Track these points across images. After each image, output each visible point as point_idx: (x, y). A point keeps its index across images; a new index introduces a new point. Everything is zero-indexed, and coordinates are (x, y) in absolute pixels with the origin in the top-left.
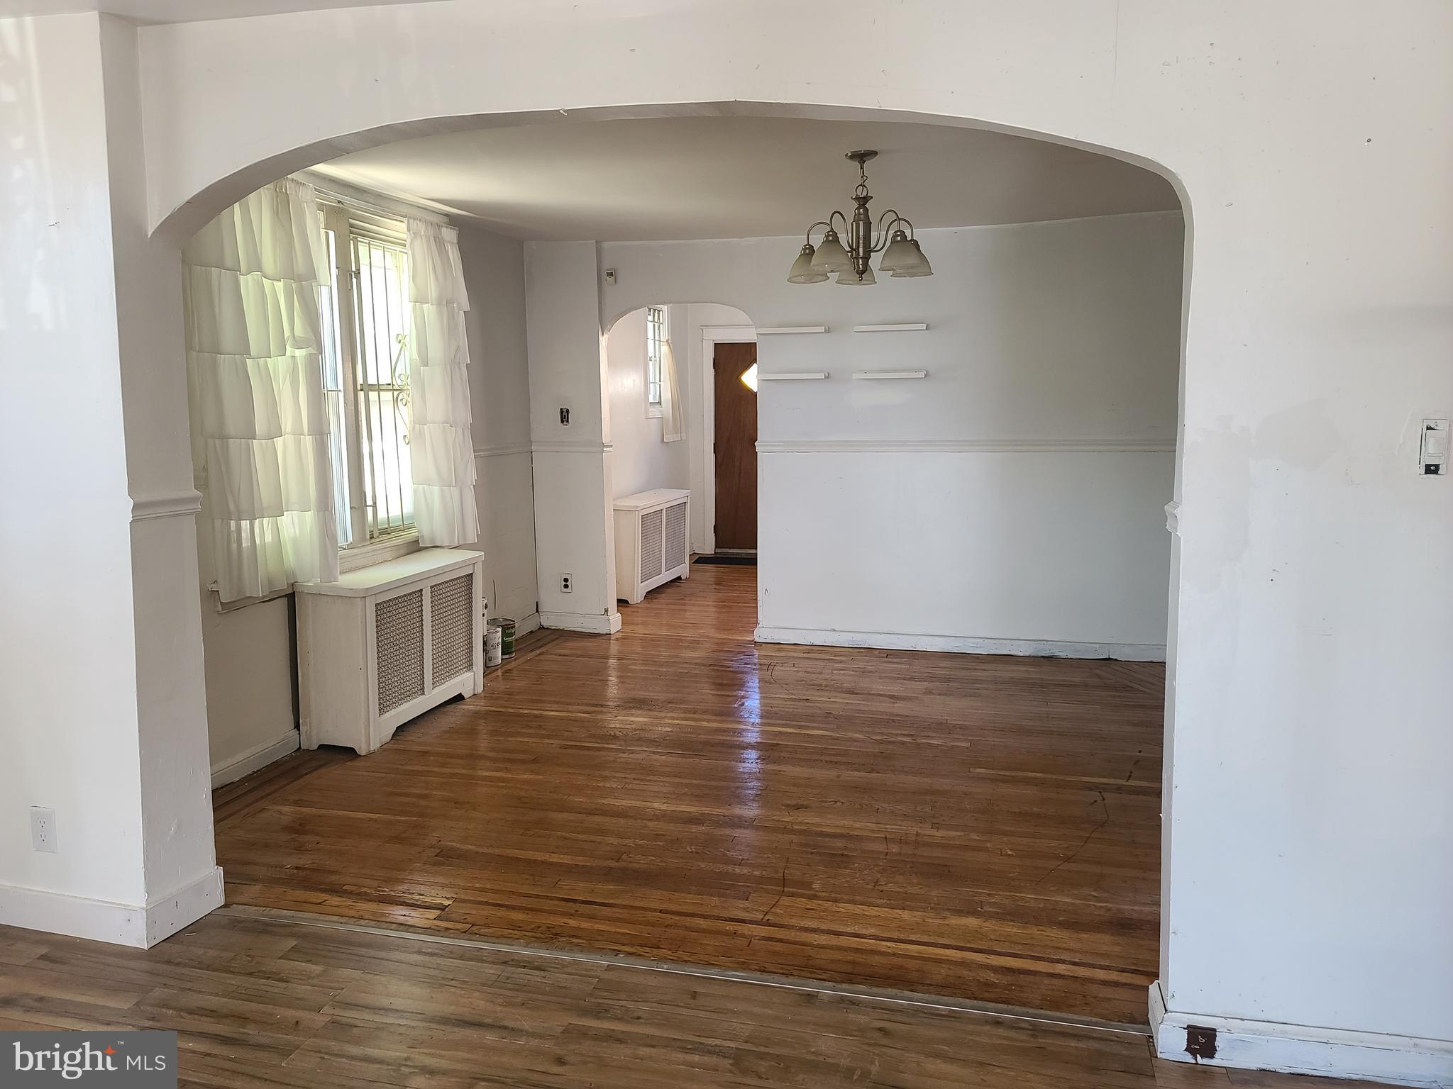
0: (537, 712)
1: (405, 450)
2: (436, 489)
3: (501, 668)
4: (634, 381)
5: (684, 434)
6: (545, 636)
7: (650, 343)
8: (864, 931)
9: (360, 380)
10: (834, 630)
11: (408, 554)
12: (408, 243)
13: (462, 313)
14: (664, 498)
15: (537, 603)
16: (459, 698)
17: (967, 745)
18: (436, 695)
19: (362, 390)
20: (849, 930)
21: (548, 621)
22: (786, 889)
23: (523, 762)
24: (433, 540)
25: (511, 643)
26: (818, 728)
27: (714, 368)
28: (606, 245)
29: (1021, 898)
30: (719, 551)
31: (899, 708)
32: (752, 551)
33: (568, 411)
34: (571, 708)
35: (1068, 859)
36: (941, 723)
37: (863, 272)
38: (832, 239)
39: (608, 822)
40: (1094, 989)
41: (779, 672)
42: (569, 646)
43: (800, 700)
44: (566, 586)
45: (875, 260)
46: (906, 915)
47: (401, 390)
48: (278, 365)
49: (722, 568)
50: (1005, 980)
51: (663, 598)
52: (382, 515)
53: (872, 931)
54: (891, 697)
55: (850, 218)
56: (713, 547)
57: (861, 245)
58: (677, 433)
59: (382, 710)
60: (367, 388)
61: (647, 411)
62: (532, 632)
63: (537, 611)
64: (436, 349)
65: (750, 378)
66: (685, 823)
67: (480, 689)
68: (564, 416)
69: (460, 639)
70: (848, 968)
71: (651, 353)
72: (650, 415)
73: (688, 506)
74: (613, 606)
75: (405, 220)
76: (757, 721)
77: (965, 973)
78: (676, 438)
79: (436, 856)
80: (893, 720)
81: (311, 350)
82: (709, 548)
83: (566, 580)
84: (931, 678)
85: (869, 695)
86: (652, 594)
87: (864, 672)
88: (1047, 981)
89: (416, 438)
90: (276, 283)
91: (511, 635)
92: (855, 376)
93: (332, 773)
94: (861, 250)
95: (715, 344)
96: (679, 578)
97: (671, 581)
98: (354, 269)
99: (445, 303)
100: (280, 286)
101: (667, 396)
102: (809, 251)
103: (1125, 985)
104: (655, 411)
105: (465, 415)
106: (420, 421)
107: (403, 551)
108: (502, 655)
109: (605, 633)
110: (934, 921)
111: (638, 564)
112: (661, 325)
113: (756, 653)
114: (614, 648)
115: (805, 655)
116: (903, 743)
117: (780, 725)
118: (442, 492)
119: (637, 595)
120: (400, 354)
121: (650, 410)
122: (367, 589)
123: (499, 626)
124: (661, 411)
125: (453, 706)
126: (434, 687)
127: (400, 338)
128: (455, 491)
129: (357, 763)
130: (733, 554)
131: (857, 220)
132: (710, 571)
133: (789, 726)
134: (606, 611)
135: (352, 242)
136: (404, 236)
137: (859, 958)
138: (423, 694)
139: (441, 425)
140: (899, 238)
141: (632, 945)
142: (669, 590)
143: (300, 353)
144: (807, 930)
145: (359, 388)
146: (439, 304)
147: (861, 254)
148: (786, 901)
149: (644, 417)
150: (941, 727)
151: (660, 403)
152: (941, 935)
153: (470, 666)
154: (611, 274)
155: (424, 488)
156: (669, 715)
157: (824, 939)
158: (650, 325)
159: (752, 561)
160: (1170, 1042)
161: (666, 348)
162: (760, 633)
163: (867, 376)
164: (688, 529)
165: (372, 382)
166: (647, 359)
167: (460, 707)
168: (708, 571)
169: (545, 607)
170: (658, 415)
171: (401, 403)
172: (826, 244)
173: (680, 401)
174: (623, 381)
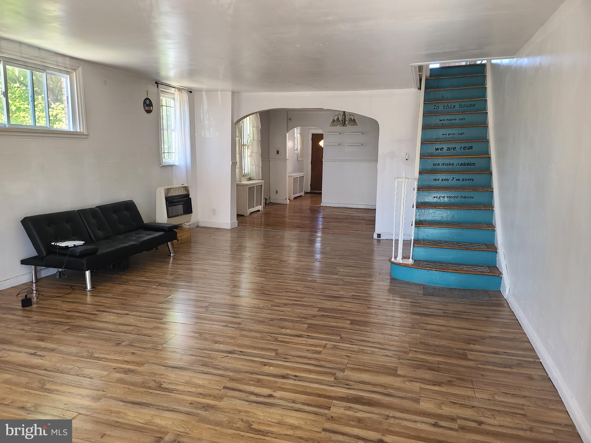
1: (249, 158)
3: (265, 208)
4: (292, 144)
5: (303, 159)
7: (295, 134)
9: (243, 144)
11: (249, 180)
13: (259, 129)
14: (298, 175)
15: (270, 196)
16: (259, 211)
18: (256, 209)
21: (272, 201)
24: (253, 178)
25: (266, 203)
27: (312, 140)
28: (289, 112)
30: (311, 191)
32: (321, 191)
33: (279, 151)
37: (344, 125)
38: (338, 119)
39: (294, 223)
40: (369, 235)
41: (326, 210)
42: (278, 205)
43: (331, 213)
44: (277, 193)
45: (347, 122)
46: (344, 231)
47: (249, 146)
49: (312, 194)
51: (298, 199)
52: (245, 172)
54: (350, 213)
59: (248, 209)
60: (243, 145)
61: (294, 152)
62: (269, 202)
64: (255, 138)
65: (321, 143)
67: (263, 210)
68: (278, 152)
69: (260, 199)
71: (295, 137)
72: (295, 153)
73: (304, 177)
74: (288, 198)
78: (301, 159)
79: (267, 225)
81: (239, 138)
82: (309, 190)
83: (277, 191)
86: (295, 198)
89: (251, 156)
91: (266, 201)
92: (346, 144)
94: (344, 121)
95: (312, 134)
96: (301, 196)
101: (299, 148)
102: (334, 121)
103: (372, 232)
104: (296, 152)
105: (260, 152)
106: (252, 152)
108: (265, 205)
109: (285, 204)
111: (292, 190)
112: (298, 130)
113: (321, 208)
114: (288, 207)
115: (332, 208)
116: (350, 218)
117: (326, 215)
118: (255, 168)
119: (292, 198)
120: (249, 139)
122: (246, 185)
123: (264, 199)
126: (256, 207)
127: (249, 135)
128: (258, 168)
129: (245, 217)
130: (315, 192)
131: (343, 115)
133: (329, 216)
134: (286, 199)
138: (254, 208)
139: (256, 153)
140: (350, 119)
141: (302, 231)
142: (300, 198)
143: (237, 138)
146: (256, 128)
151: (297, 150)
153: (261, 205)
154: (290, 119)
155: (252, 167)
156: (303, 214)
158: (295, 129)
159: (321, 193)
160: (375, 236)
161: (299, 135)
162: (322, 204)
163: (348, 144)
164: (304, 184)
165: (244, 144)
166: (294, 138)
167: (259, 212)
168: (309, 195)
169: (271, 198)
170: (297, 153)
171: (248, 149)
172: (337, 120)
173: (302, 149)
174: (289, 144)
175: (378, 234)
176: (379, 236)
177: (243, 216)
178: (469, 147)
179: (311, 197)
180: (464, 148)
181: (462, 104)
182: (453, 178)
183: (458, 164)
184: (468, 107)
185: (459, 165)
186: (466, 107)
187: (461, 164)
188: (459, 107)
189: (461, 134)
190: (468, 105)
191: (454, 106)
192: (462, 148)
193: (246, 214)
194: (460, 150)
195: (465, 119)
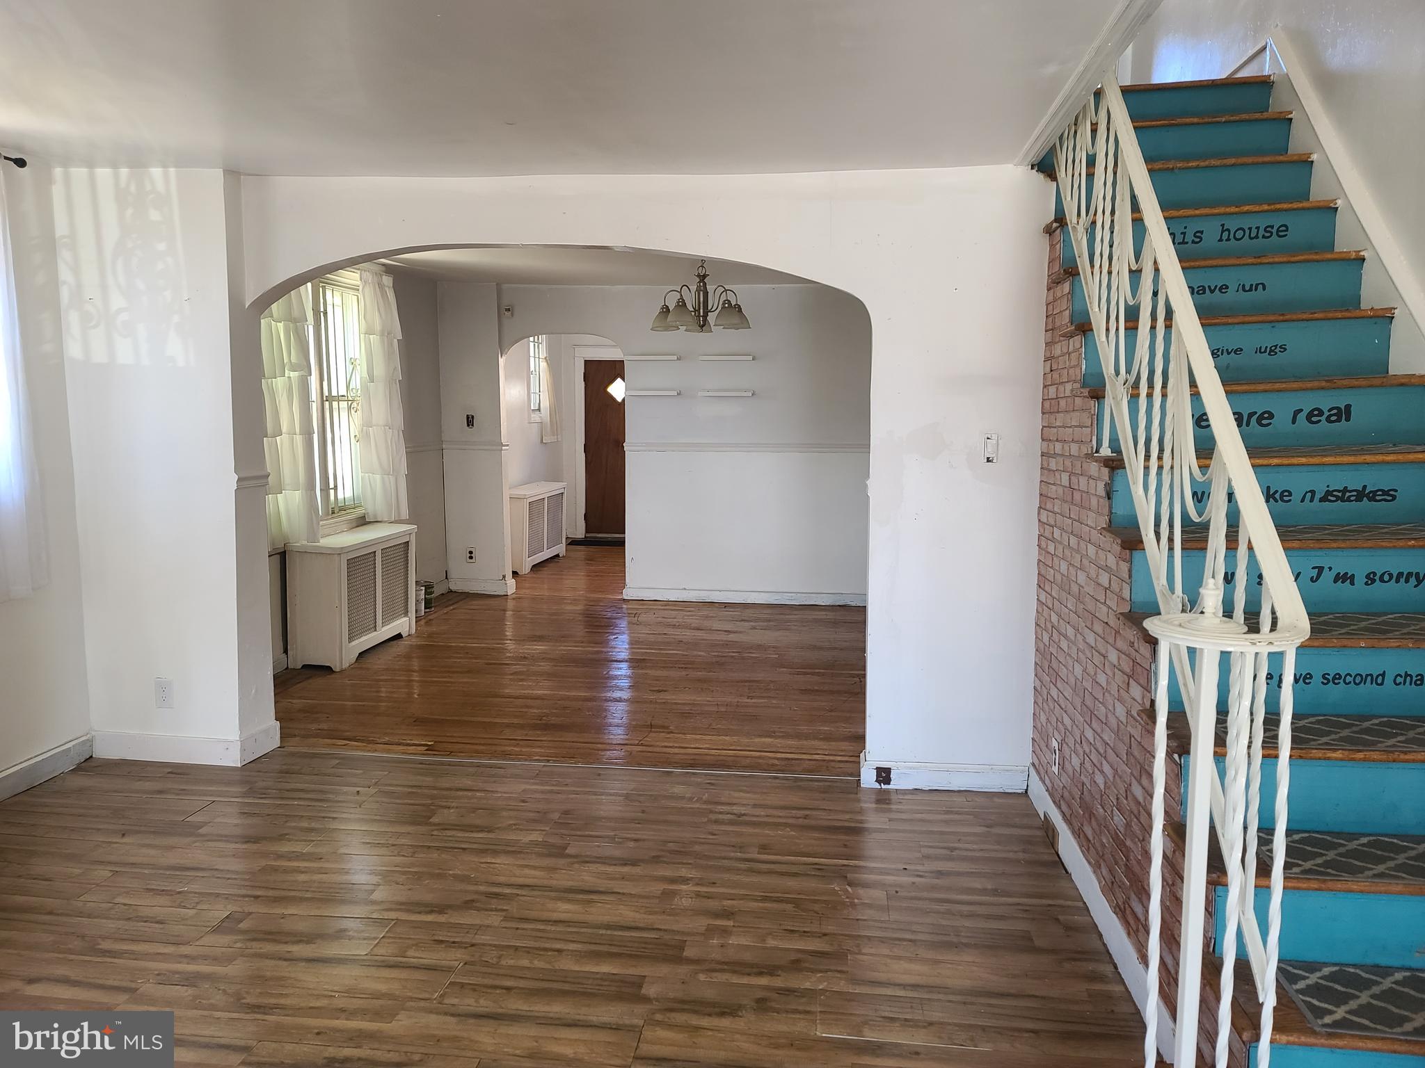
0: (462, 645)
1: (356, 447)
2: (378, 477)
3: (424, 618)
4: (519, 392)
5: (560, 436)
6: (455, 597)
7: (532, 360)
8: (702, 746)
9: (326, 393)
10: (685, 589)
11: (357, 526)
12: (361, 288)
13: (396, 340)
14: (544, 490)
15: (446, 571)
16: (399, 636)
17: (777, 656)
18: (385, 632)
19: (327, 400)
20: (692, 746)
21: (455, 586)
22: (653, 730)
23: (461, 673)
24: (375, 516)
25: (431, 599)
26: (673, 650)
27: (584, 381)
28: (505, 286)
29: (799, 729)
30: (588, 535)
31: (732, 637)
32: (621, 536)
33: (473, 417)
34: (487, 641)
35: (831, 711)
36: (761, 645)
37: (703, 325)
38: (682, 304)
39: (530, 702)
40: (833, 764)
41: (643, 618)
42: (476, 604)
43: (659, 634)
44: (471, 558)
45: (712, 318)
46: (727, 738)
47: (353, 401)
48: (279, 383)
49: (592, 549)
50: (783, 763)
51: (545, 572)
52: (340, 496)
53: (707, 746)
54: (726, 631)
55: (694, 288)
56: (584, 532)
57: (702, 307)
58: (554, 435)
59: (351, 639)
60: (330, 399)
61: (530, 417)
62: (443, 594)
63: (446, 578)
64: (380, 370)
65: (617, 390)
66: (583, 701)
67: (413, 631)
68: (470, 421)
69: (400, 591)
70: (692, 762)
71: (532, 368)
72: (532, 420)
73: (565, 496)
74: (509, 575)
75: (358, 271)
76: (627, 646)
77: (761, 761)
78: (553, 439)
79: (414, 721)
80: (727, 644)
81: (302, 373)
82: (580, 533)
83: (471, 552)
84: (757, 620)
85: (711, 630)
86: (536, 567)
87: (707, 617)
88: (807, 762)
89: (363, 437)
90: (278, 324)
91: (432, 593)
92: (700, 394)
93: (319, 682)
94: (701, 311)
95: (586, 362)
96: (557, 556)
97: (551, 558)
98: (322, 310)
99: (386, 334)
100: (281, 326)
101: (545, 404)
102: (666, 310)
103: (851, 762)
104: (536, 416)
105: (399, 421)
106: (367, 423)
107: (355, 525)
108: (425, 608)
109: (503, 594)
110: (745, 740)
111: (526, 544)
112: (540, 345)
113: (625, 606)
114: (510, 604)
115: (663, 607)
116: (732, 657)
117: (647, 649)
118: (383, 479)
119: (525, 569)
120: (352, 373)
121: (532, 416)
122: (342, 548)
123: (423, 586)
124: (540, 417)
125: (395, 642)
126: (383, 626)
127: (352, 361)
128: (392, 479)
129: (333, 676)
130: (601, 538)
131: (698, 290)
132: (581, 551)
133: (652, 649)
134: (504, 577)
135: (321, 289)
136: (359, 283)
137: (697, 757)
138: (376, 630)
139: (383, 428)
140: (727, 305)
141: (557, 757)
142: (551, 565)
143: (293, 374)
144: (666, 747)
145: (325, 399)
146: (382, 335)
147: (702, 314)
148: (652, 735)
149: (527, 422)
150: (760, 647)
151: (539, 410)
152: (749, 746)
153: (406, 613)
154: (509, 310)
155: (369, 476)
156: (563, 644)
157: (676, 751)
158: (532, 344)
159: (622, 543)
160: (868, 778)
161: (545, 364)
162: (628, 594)
163: (708, 394)
164: (564, 515)
165: (334, 393)
166: (529, 373)
167: (400, 642)
168: (580, 551)
169: (452, 574)
170: (538, 420)
171: (353, 412)
172: (678, 306)
173: (556, 409)
174: (511, 393)
175: (877, 768)
176: (884, 775)
177: (328, 669)
178: (1335, 411)
179: (590, 559)
180: (1309, 417)
181: (1232, 224)
182: (1321, 569)
183: (1313, 492)
184: (1257, 237)
185: (1318, 496)
186: (1251, 238)
187: (1329, 493)
188: (1221, 240)
189: (1272, 352)
190: (1258, 228)
191: (1199, 235)
192: (1302, 417)
193: (338, 665)
194: (1294, 422)
195: (1264, 289)
